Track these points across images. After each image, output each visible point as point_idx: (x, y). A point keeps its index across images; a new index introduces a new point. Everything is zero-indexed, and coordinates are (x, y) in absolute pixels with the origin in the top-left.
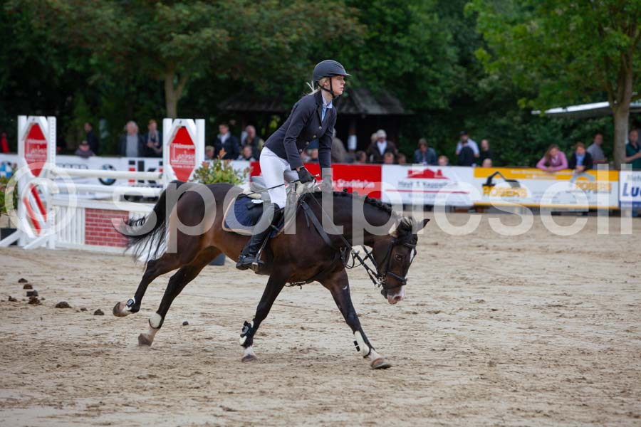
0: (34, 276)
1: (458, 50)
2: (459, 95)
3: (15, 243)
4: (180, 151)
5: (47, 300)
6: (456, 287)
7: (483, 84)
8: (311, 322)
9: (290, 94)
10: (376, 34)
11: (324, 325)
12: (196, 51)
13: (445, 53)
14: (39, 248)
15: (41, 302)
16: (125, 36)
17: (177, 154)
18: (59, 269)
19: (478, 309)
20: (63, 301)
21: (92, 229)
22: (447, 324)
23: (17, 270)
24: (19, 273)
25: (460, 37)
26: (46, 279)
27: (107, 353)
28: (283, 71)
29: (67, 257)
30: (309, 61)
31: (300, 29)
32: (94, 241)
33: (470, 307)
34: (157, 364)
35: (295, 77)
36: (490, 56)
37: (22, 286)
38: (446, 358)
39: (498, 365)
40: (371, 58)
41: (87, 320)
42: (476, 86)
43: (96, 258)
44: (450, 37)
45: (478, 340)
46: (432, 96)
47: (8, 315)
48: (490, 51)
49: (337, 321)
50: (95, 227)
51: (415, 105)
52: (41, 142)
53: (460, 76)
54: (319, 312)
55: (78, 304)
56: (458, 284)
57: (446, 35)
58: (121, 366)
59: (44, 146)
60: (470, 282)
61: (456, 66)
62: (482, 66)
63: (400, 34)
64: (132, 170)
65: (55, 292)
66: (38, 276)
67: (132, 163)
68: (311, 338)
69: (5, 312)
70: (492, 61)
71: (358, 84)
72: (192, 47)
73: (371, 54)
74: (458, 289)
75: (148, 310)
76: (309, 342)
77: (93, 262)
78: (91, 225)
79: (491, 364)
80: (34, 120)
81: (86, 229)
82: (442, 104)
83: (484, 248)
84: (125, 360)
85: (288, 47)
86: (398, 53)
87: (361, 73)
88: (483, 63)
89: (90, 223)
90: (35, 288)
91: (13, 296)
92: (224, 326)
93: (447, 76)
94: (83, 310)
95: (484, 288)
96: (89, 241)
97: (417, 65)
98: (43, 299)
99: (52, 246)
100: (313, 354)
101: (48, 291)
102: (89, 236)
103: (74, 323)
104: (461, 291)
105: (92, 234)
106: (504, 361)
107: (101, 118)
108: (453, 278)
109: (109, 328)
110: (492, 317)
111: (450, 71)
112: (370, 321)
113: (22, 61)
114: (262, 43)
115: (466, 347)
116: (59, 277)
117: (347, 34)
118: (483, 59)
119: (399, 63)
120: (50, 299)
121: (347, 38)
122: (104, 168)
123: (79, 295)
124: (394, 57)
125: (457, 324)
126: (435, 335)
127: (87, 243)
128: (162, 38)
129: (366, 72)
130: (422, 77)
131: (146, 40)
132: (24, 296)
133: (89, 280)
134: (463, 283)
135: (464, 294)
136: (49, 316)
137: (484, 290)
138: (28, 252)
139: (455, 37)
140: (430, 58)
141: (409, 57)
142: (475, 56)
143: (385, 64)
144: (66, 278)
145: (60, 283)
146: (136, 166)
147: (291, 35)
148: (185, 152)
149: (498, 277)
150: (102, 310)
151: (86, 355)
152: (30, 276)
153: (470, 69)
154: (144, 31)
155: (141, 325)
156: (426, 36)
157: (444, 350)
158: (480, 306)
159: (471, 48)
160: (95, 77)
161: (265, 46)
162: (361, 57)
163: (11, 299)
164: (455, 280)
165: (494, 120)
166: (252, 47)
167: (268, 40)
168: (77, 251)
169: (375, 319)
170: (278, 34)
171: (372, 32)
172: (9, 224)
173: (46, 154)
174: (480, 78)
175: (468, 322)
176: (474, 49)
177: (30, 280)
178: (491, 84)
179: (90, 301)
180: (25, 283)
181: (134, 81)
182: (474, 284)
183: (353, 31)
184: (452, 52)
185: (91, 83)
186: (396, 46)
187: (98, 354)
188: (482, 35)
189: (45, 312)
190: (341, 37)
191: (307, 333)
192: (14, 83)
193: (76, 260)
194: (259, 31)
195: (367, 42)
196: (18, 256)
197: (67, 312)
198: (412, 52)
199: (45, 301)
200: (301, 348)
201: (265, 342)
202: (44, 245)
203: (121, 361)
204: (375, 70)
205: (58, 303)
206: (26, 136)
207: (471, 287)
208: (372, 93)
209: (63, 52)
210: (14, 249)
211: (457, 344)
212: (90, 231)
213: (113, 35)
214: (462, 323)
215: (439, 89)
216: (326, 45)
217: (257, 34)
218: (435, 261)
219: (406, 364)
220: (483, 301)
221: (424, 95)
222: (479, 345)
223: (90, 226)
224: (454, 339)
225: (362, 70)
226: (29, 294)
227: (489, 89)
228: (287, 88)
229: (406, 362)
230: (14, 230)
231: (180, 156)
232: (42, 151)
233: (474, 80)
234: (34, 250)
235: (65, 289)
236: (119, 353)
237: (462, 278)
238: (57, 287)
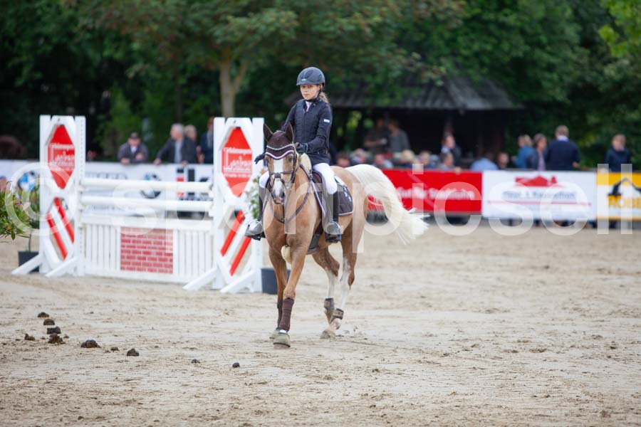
0: (57, 309)
1: (580, 28)
2: (580, 84)
3: (36, 270)
4: (233, 157)
5: (71, 338)
6: (568, 320)
7: (610, 71)
8: (389, 362)
9: (372, 86)
10: (477, 11)
11: (402, 367)
12: (258, 38)
13: (563, 32)
14: (66, 275)
15: (64, 340)
16: (172, 19)
17: (230, 160)
18: (87, 300)
19: (593, 347)
20: (90, 339)
21: (129, 252)
22: (552, 366)
23: (37, 302)
24: (40, 306)
25: (582, 12)
26: (71, 313)
27: (140, 401)
28: (362, 60)
29: (99, 286)
30: (394, 45)
31: (384, 9)
32: (131, 266)
33: (583, 344)
34: (199, 414)
35: (377, 65)
36: (618, 36)
37: (42, 321)
38: (550, 406)
39: (613, 415)
40: (472, 41)
41: (119, 362)
42: (601, 73)
43: (132, 287)
44: (569, 12)
45: (591, 384)
46: (546, 84)
47: (23, 357)
48: (618, 29)
49: (419, 361)
50: (131, 249)
51: (525, 98)
52: (67, 147)
53: (581, 61)
54: (398, 350)
55: (108, 343)
56: (571, 316)
57: (564, 11)
58: (156, 418)
59: (71, 152)
60: (586, 313)
61: (577, 48)
62: (608, 48)
63: (507, 11)
64: (180, 180)
65: (82, 329)
66: (61, 309)
67: (180, 171)
68: (386, 382)
69: (20, 353)
70: (619, 41)
71: (456, 72)
72: (253, 32)
73: (473, 36)
74: (570, 322)
75: (192, 349)
76: (384, 387)
77: (129, 292)
78: (128, 247)
79: (604, 414)
80: (59, 120)
81: (122, 251)
82: (560, 96)
83: (606, 272)
84: (160, 410)
85: (368, 30)
86: (505, 34)
87: (459, 60)
88: (609, 44)
89: (126, 244)
90: (58, 324)
91: (30, 335)
92: (282, 368)
93: (566, 60)
94: (114, 349)
95: (603, 321)
96: (126, 266)
97: (528, 48)
98: (67, 337)
99: (81, 273)
100: (387, 401)
101: (73, 327)
102: (126, 260)
103: (101, 365)
104: (573, 324)
105: (128, 258)
106: (621, 411)
107: (143, 117)
108: (565, 309)
109: (144, 372)
110: (610, 357)
111: (569, 54)
112: (460, 361)
113: (49, 48)
114: (338, 25)
115: (574, 392)
116: (87, 310)
117: (440, 12)
118: (608, 40)
119: (506, 46)
120: (75, 337)
121: (441, 17)
122: (147, 178)
123: (111, 332)
124: (500, 40)
125: (566, 366)
126: (538, 378)
127: (122, 268)
128: (216, 20)
129: (466, 58)
130: (534, 63)
131: (197, 22)
132: (44, 333)
133: (122, 313)
134: (577, 314)
135: (576, 329)
136: (73, 357)
137: (601, 323)
138: (51, 280)
139: (576, 12)
140: (544, 39)
141: (518, 39)
142: (598, 35)
143: (489, 47)
144: (96, 311)
145: (89, 318)
146: (185, 175)
147: (373, 16)
148: (240, 158)
149: (621, 307)
150: (136, 350)
151: (114, 404)
152: (52, 309)
153: (594, 52)
154: (194, 11)
155: (183, 368)
156: (540, 13)
157: (547, 397)
158: (596, 342)
159: (594, 25)
160: (137, 68)
161: (341, 29)
162: (460, 39)
163: (28, 338)
164: (568, 311)
165: (623, 115)
166: (324, 30)
167: (344, 21)
168: (111, 278)
169: (465, 359)
170: (357, 14)
171: (472, 8)
172: (30, 247)
173: (73, 161)
174: (605, 64)
175: (579, 363)
176: (599, 26)
177: (52, 315)
178: (620, 70)
179: (123, 339)
180: (47, 318)
181: (184, 71)
182: (591, 316)
183: (448, 9)
184: (572, 32)
185: (131, 75)
186: (502, 26)
187: (128, 402)
188: (608, 10)
189: (68, 353)
190: (433, 15)
191: (382, 376)
192: (38, 75)
193: (110, 289)
194: (334, 10)
195: (466, 21)
196: (40, 285)
197: (94, 353)
198: (522, 32)
199: (69, 339)
200: (374, 394)
201: (331, 386)
202: (71, 272)
203: (156, 411)
204: (477, 55)
205: (85, 341)
206: (50, 140)
207: (587, 319)
208: (472, 84)
209: (98, 38)
210: (35, 276)
211: (564, 389)
212: (126, 255)
213: (159, 18)
214: (572, 364)
215: (555, 76)
216: (416, 25)
217: (331, 14)
218: (543, 289)
219: (499, 414)
220: (599, 336)
221: (537, 85)
222: (591, 390)
223: (126, 248)
224: (561, 383)
225: (460, 55)
226: (50, 331)
227: (617, 77)
228: (368, 78)
229: (501, 411)
230: (36, 254)
231: (234, 163)
232: (68, 158)
233: (598, 66)
234: (59, 277)
235: (93, 325)
236: (153, 401)
237: (575, 309)
238: (84, 323)
